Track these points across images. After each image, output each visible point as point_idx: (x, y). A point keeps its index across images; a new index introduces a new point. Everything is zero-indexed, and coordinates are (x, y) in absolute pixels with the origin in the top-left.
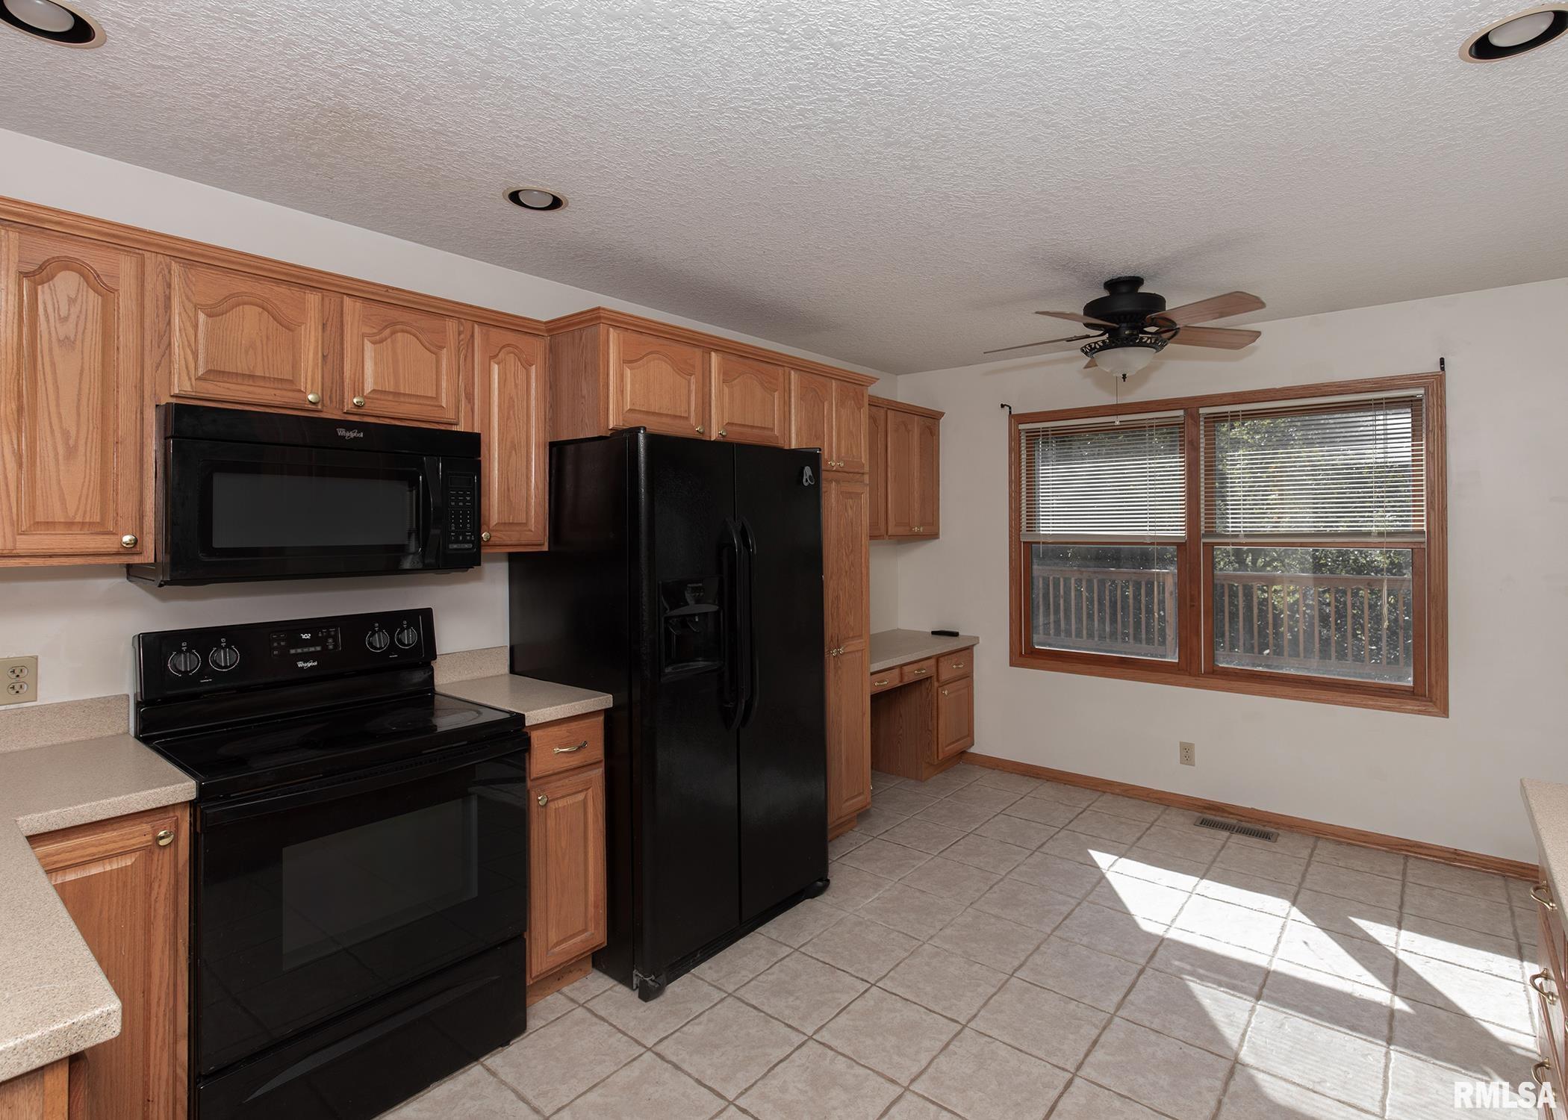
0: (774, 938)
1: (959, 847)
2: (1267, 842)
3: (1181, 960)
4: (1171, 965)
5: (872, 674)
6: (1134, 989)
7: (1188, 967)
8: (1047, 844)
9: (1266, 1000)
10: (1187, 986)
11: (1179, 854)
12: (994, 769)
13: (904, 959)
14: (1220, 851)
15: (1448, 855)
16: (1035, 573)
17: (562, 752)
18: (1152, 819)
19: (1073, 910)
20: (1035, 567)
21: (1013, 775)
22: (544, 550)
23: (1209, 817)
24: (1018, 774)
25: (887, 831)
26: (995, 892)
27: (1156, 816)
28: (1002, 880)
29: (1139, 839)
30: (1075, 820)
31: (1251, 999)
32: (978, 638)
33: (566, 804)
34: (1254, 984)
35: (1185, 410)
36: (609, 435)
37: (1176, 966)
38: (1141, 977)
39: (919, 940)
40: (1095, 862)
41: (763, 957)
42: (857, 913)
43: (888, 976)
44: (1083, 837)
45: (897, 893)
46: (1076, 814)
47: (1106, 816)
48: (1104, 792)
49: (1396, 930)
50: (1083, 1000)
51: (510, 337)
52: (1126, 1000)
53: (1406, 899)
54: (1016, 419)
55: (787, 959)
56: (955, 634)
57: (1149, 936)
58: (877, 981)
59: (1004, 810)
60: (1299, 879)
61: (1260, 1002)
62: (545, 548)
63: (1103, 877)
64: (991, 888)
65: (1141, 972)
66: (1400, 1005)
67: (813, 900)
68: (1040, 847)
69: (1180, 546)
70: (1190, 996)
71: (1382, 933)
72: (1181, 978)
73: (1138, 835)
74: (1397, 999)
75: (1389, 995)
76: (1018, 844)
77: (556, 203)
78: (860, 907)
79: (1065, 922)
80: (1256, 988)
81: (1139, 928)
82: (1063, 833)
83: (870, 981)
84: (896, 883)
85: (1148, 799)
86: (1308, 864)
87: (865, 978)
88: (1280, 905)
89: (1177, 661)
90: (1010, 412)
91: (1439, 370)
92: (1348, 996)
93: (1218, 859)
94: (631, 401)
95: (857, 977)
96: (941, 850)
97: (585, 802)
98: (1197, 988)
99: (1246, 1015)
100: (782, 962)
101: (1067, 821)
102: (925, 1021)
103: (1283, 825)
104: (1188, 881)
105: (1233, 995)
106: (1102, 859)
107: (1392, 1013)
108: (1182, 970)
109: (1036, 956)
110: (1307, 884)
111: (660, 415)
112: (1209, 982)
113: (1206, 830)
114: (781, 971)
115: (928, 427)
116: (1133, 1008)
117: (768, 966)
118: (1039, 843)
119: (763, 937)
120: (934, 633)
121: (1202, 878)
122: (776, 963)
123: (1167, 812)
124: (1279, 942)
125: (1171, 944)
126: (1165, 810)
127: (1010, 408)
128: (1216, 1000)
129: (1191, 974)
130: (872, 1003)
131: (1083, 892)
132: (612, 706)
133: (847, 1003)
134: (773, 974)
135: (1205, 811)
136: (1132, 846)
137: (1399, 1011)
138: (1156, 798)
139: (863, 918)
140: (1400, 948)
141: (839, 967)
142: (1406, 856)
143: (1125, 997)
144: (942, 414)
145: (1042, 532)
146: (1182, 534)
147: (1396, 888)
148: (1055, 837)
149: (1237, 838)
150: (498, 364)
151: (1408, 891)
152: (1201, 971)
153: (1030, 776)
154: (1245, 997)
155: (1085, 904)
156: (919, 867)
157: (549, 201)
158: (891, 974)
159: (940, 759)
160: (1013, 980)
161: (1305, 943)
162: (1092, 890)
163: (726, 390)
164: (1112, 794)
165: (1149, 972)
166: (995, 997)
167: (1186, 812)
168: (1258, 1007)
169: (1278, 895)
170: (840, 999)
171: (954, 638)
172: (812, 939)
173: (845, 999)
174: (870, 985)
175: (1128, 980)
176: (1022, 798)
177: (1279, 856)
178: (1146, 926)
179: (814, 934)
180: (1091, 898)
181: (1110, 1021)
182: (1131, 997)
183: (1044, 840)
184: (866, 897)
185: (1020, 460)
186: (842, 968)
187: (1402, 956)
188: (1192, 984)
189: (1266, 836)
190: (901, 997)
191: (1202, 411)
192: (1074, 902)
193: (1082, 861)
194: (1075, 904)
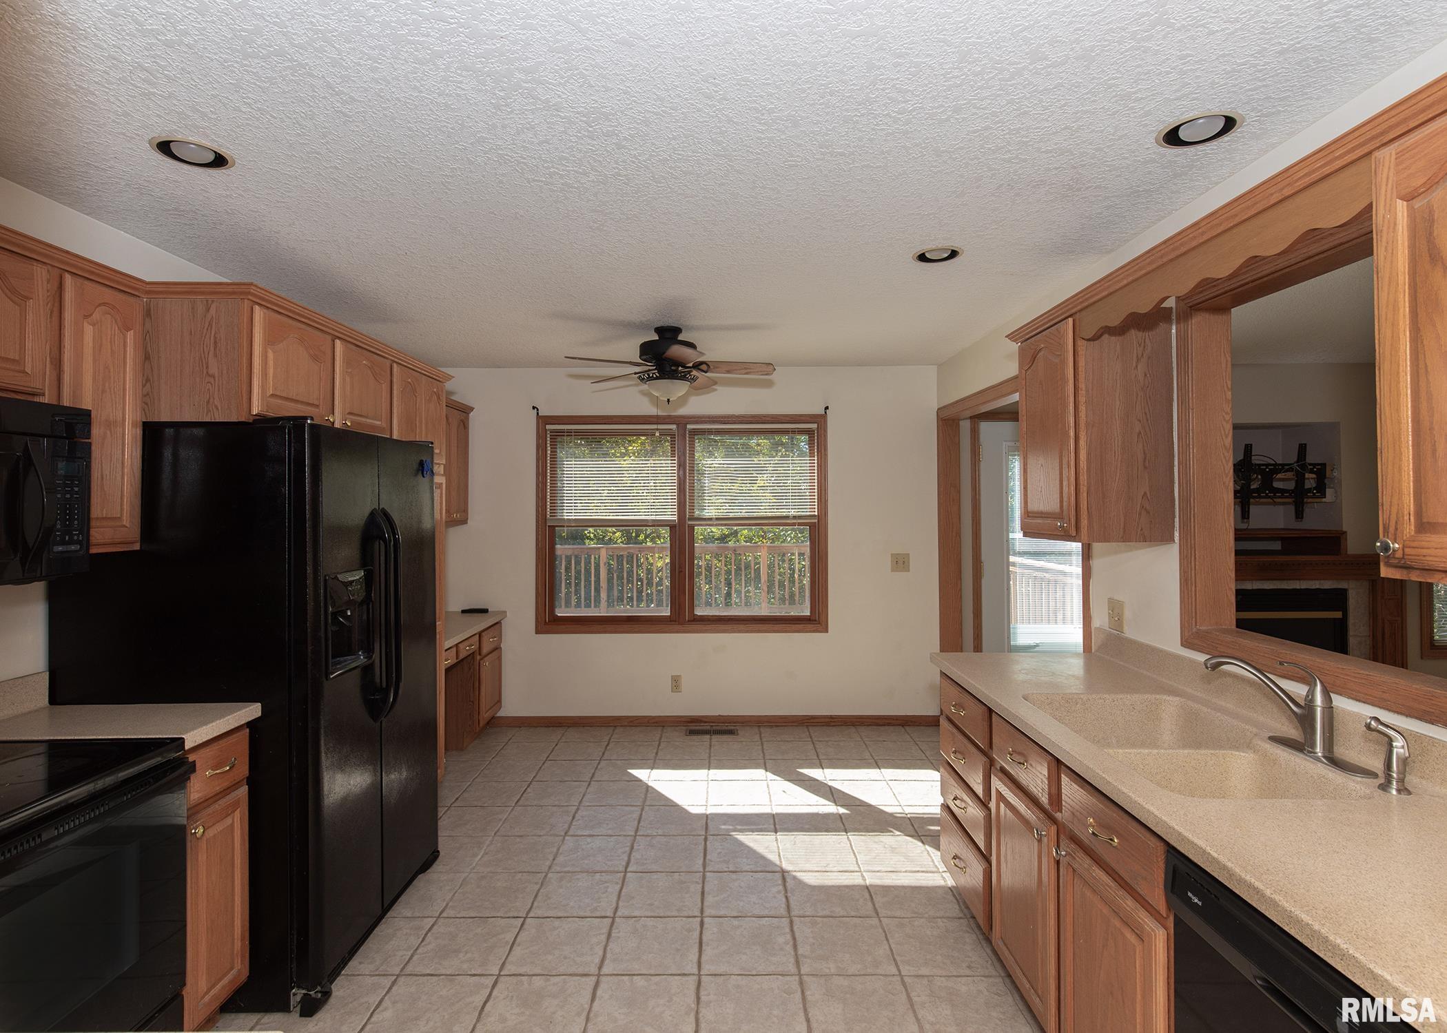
0: (410, 916)
1: (530, 794)
2: (732, 736)
3: (724, 824)
4: (721, 829)
5: (446, 650)
6: (708, 852)
7: (731, 827)
8: (596, 775)
9: (780, 832)
10: (736, 839)
11: (687, 757)
12: (520, 727)
13: (539, 890)
14: (710, 749)
15: (827, 720)
16: (558, 553)
17: (216, 774)
18: (658, 738)
19: (641, 814)
20: (558, 546)
21: (538, 728)
22: (135, 549)
23: (694, 727)
24: (542, 727)
25: (457, 799)
26: (579, 820)
27: (659, 736)
28: (578, 809)
29: (657, 754)
30: (606, 752)
31: (773, 833)
32: (505, 612)
33: (216, 832)
34: (770, 824)
35: (678, 425)
36: (251, 421)
37: (724, 829)
38: (708, 843)
39: (542, 872)
40: (637, 777)
41: (411, 934)
42: (475, 871)
43: (534, 906)
44: (619, 762)
45: (499, 844)
46: (604, 747)
47: (626, 743)
48: (615, 727)
49: (821, 770)
50: (681, 870)
51: (108, 295)
52: (707, 861)
53: (818, 751)
54: (543, 421)
55: (435, 927)
56: (485, 611)
57: (699, 816)
58: (528, 913)
59: (548, 756)
60: (762, 755)
61: (778, 834)
62: (137, 547)
63: (648, 787)
64: (574, 818)
65: (706, 840)
66: (842, 810)
67: (426, 873)
68: (592, 778)
69: (672, 527)
70: (741, 844)
71: (816, 773)
72: (730, 835)
73: (655, 751)
74: (839, 807)
75: (835, 807)
76: (574, 779)
77: (219, 161)
78: (474, 865)
79: (640, 824)
80: (772, 826)
81: (690, 813)
82: (603, 763)
83: (521, 916)
84: (493, 837)
85: (648, 724)
86: (762, 745)
87: (516, 915)
88: (759, 773)
89: (669, 614)
90: (538, 413)
91: (824, 413)
92: (817, 814)
93: (712, 754)
94: (273, 386)
95: (508, 918)
96: (516, 801)
97: (232, 825)
98: (742, 837)
99: (775, 843)
100: (432, 931)
101: (601, 754)
102: (583, 925)
103: (738, 722)
104: (701, 773)
105: (763, 835)
106: (641, 774)
107: (840, 816)
108: (728, 830)
109: (634, 854)
110: (767, 757)
111: (296, 401)
112: (746, 832)
113: (695, 737)
114: (436, 938)
115: (462, 421)
116: (713, 863)
117: (421, 939)
118: (591, 775)
119: (396, 919)
120: (464, 612)
121: (709, 770)
122: (426, 934)
123: (665, 731)
124: (770, 796)
125: (714, 816)
126: (662, 730)
127: (538, 410)
128: (755, 841)
129: (735, 831)
130: (534, 930)
131: (641, 800)
132: (260, 714)
133: (513, 939)
134: (429, 943)
135: (689, 724)
136: (655, 760)
137: (843, 814)
138: (654, 723)
139: (483, 873)
140: (828, 779)
141: (487, 916)
142: (807, 726)
143: (705, 858)
144: (472, 409)
145: (566, 517)
146: (675, 518)
147: (811, 746)
148: (599, 767)
149: (715, 738)
150: (94, 325)
151: (817, 746)
152: (739, 827)
153: (553, 726)
154: (769, 833)
155: (647, 808)
156: (506, 819)
157: (211, 157)
158: (535, 904)
159: (481, 725)
160: (629, 875)
161: (784, 792)
162: (646, 798)
163: (348, 379)
164: (621, 726)
165: (710, 838)
166: (623, 890)
167: (677, 728)
168: (778, 837)
169: (757, 767)
170: (504, 938)
171: (483, 614)
172: (447, 905)
173: (510, 937)
174: (523, 919)
175: (701, 847)
176: (556, 745)
177: (744, 743)
178: (694, 810)
179: (446, 900)
180: (648, 803)
181: (704, 877)
182: (708, 857)
183: (593, 771)
184: (475, 855)
185: (546, 455)
186: (490, 916)
187: (830, 783)
188: (738, 837)
189: (731, 732)
190: (554, 917)
191: (689, 427)
192: (638, 809)
193: (628, 779)
194: (640, 810)
